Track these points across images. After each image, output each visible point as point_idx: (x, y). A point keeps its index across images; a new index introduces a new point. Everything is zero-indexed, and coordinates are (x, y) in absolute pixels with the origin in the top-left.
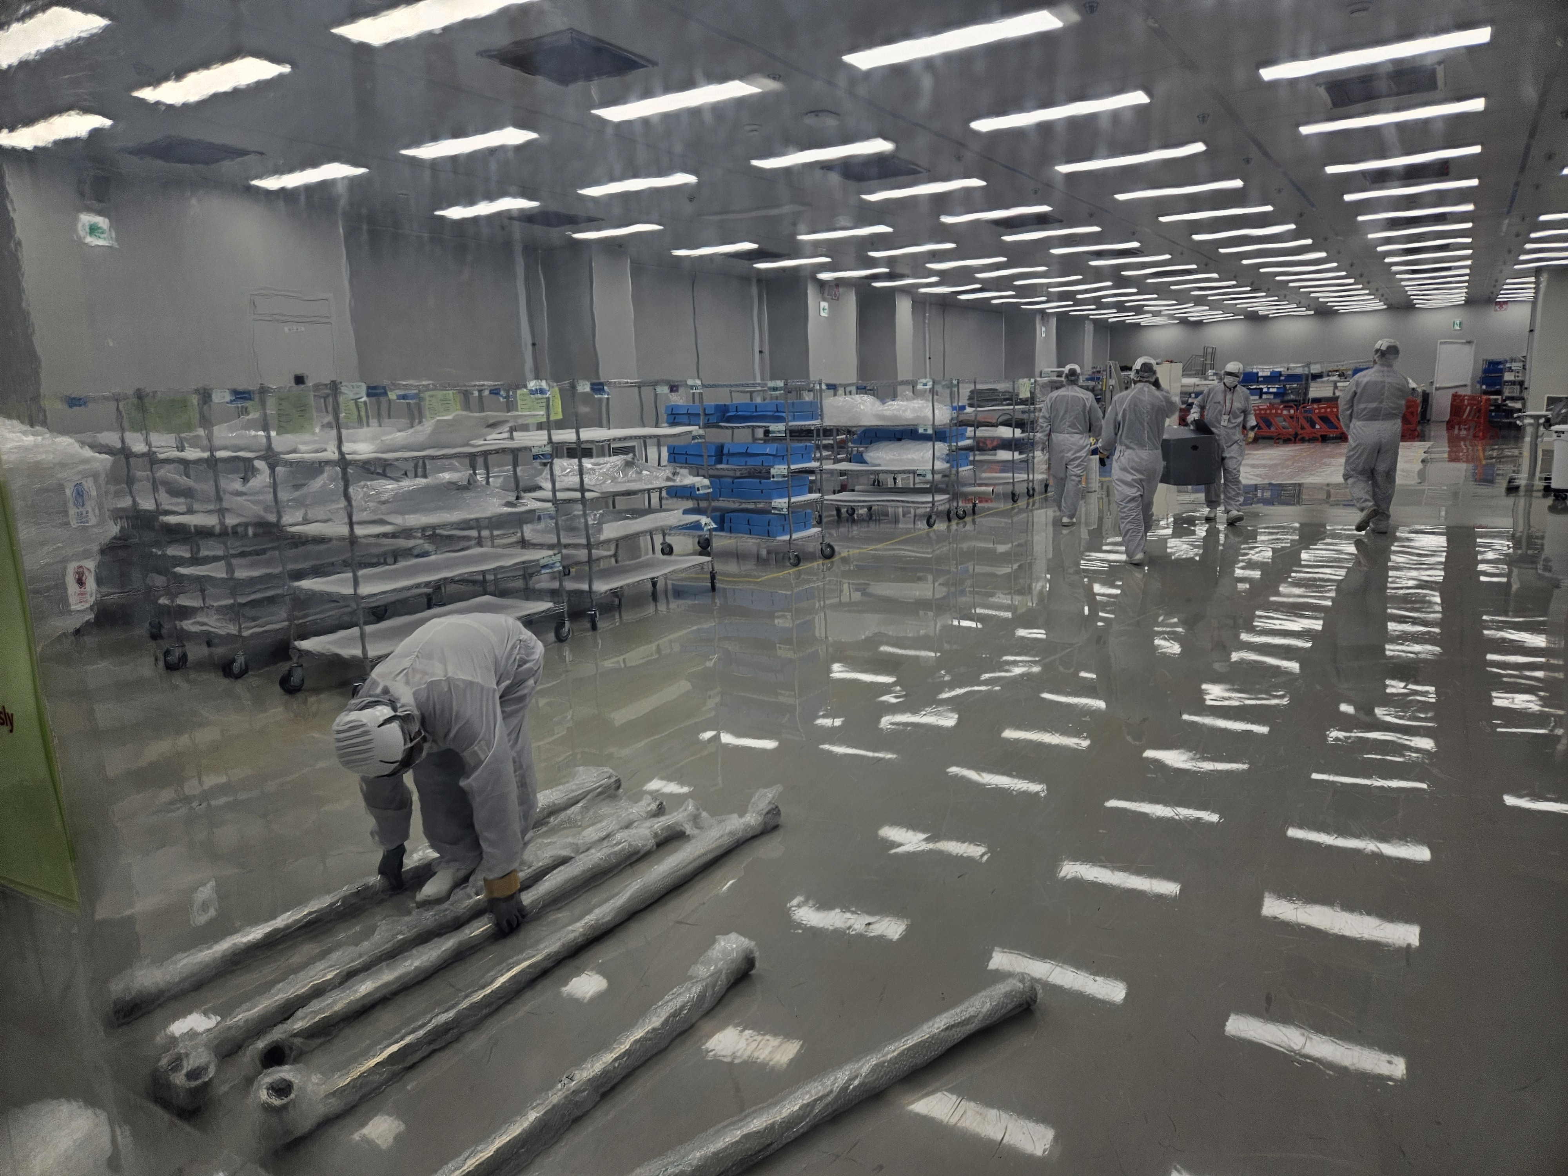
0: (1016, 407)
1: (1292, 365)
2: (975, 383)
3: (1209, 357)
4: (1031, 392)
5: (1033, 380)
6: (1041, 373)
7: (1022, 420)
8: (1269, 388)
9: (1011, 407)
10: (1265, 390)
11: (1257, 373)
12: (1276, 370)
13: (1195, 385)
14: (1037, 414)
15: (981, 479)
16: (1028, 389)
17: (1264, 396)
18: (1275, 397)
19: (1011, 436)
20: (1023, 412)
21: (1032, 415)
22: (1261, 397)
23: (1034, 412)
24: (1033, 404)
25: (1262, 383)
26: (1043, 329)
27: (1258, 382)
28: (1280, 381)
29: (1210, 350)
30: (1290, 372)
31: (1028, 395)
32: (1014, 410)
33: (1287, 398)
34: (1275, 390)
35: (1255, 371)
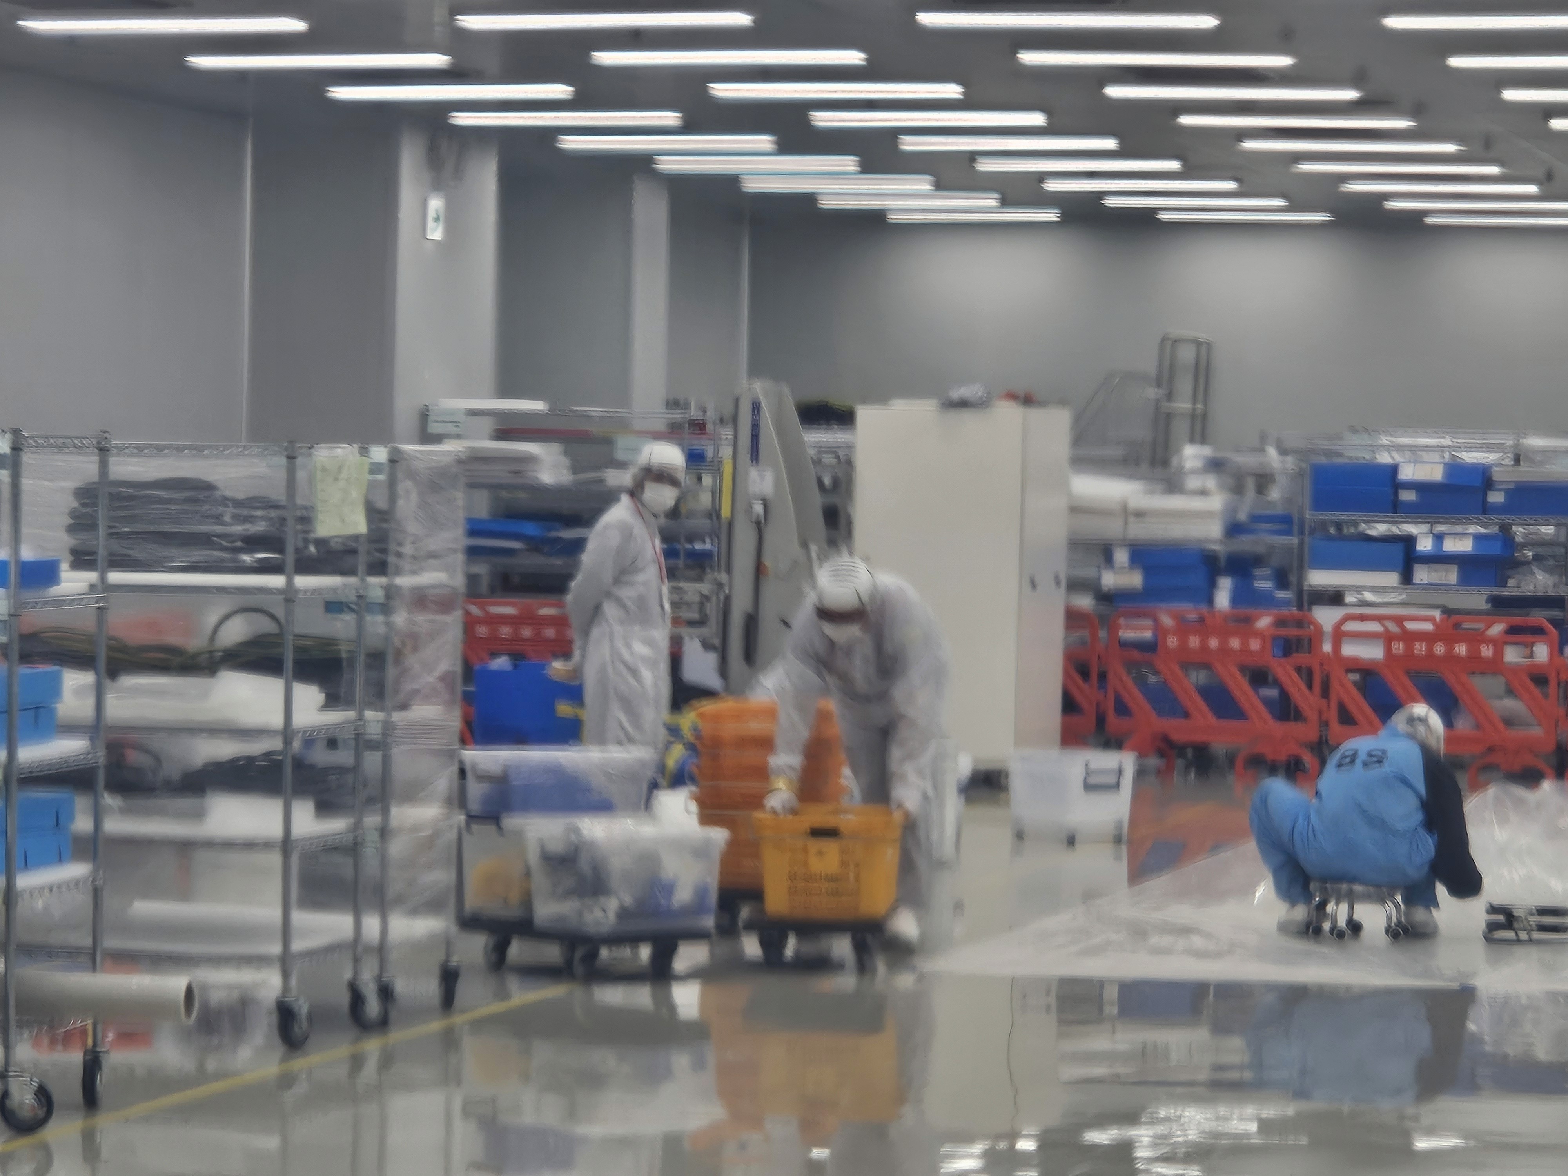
0: (303, 581)
1: (1536, 442)
2: (103, 451)
3: (1184, 385)
4: (373, 513)
5: (379, 454)
6: (424, 416)
7: (328, 643)
8: (1439, 538)
9: (277, 581)
10: (1425, 545)
11: (1394, 469)
12: (1469, 457)
13: (1126, 512)
14: (400, 618)
15: (131, 928)
16: (357, 495)
17: (1422, 575)
18: (1466, 580)
19: (277, 720)
20: (334, 606)
21: (375, 623)
22: (1407, 578)
23: (386, 608)
24: (379, 568)
25: (1413, 512)
26: (436, 204)
27: (1395, 508)
28: (1486, 509)
29: (1187, 354)
30: (1527, 473)
31: (359, 524)
32: (289, 595)
33: (1514, 587)
34: (1463, 546)
35: (1384, 458)
